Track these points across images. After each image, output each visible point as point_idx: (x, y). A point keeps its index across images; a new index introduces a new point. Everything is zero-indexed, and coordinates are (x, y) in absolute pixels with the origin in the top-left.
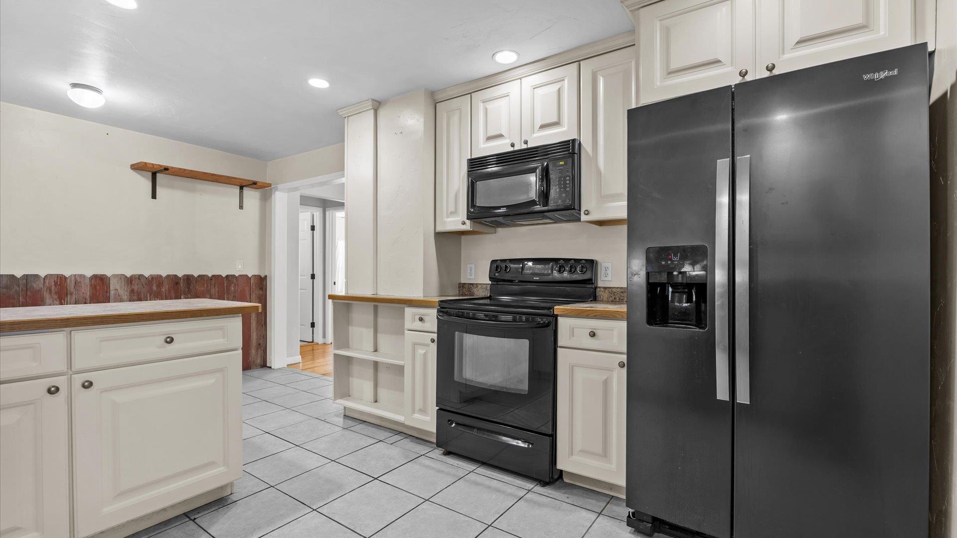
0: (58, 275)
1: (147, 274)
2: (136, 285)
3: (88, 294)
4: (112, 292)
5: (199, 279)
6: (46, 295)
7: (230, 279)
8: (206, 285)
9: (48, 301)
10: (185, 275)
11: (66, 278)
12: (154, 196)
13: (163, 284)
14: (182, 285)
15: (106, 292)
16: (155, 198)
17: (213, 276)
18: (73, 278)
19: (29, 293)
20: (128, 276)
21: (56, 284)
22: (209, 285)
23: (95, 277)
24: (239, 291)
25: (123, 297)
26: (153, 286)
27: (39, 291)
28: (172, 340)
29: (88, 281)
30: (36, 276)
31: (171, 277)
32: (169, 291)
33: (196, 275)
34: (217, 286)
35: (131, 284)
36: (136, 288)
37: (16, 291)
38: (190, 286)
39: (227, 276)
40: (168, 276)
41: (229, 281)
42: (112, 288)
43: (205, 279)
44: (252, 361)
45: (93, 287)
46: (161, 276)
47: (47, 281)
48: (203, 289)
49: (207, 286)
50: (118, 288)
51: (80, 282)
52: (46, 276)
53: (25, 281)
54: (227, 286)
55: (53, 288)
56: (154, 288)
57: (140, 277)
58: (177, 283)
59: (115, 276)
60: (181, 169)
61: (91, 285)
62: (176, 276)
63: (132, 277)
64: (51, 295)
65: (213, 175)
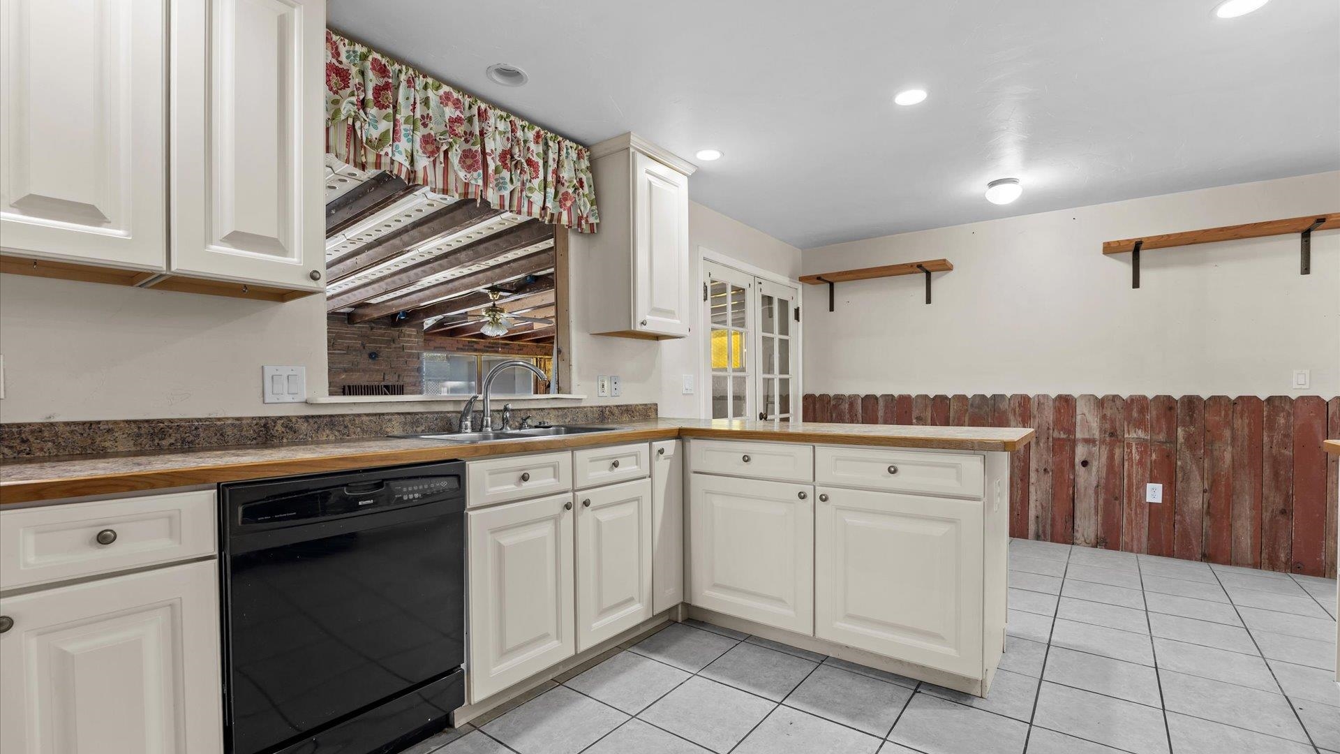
0: (1022, 395)
1: (1125, 394)
2: (1109, 409)
3: (1052, 419)
4: (1079, 418)
5: (1211, 403)
6: (1011, 417)
7: (1277, 403)
8: (1223, 413)
9: (1012, 423)
10: (1185, 396)
11: (1029, 398)
12: (1136, 284)
13: (1147, 409)
14: (1179, 411)
15: (1072, 417)
16: (1138, 287)
17: (1240, 398)
18: (1036, 399)
19: (996, 414)
20: (1100, 397)
21: (1020, 404)
22: (1230, 412)
23: (1060, 397)
24: (1297, 427)
25: (1092, 424)
26: (1132, 410)
27: (1005, 412)
28: (895, 471)
29: (1051, 403)
30: (1003, 396)
31: (1162, 399)
32: (1158, 419)
33: (1205, 395)
34: (1246, 414)
35: (1103, 408)
36: (1108, 413)
37: (986, 411)
38: (1194, 412)
39: (1270, 399)
40: (1157, 397)
41: (1274, 407)
42: (1078, 412)
43: (1223, 403)
44: (1328, 562)
45: (1058, 410)
46: (1144, 398)
47: (1012, 402)
48: (1217, 418)
49: (1226, 415)
50: (1086, 412)
51: (1043, 404)
52: (1011, 396)
53: (993, 401)
54: (1268, 416)
55: (1017, 410)
56: (1135, 414)
57: (1115, 398)
58: (1171, 409)
59: (1083, 396)
60: (1162, 236)
61: (1055, 408)
62: (1169, 397)
63: (1103, 399)
64: (1015, 417)
65: (1222, 229)
